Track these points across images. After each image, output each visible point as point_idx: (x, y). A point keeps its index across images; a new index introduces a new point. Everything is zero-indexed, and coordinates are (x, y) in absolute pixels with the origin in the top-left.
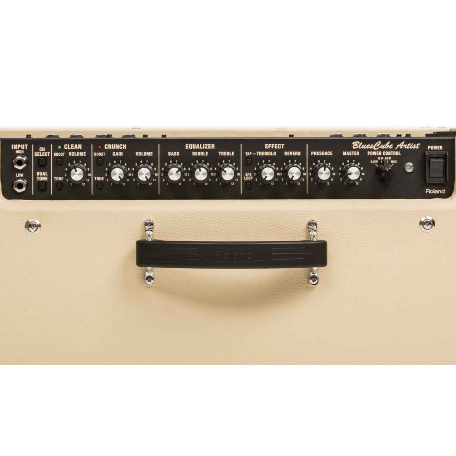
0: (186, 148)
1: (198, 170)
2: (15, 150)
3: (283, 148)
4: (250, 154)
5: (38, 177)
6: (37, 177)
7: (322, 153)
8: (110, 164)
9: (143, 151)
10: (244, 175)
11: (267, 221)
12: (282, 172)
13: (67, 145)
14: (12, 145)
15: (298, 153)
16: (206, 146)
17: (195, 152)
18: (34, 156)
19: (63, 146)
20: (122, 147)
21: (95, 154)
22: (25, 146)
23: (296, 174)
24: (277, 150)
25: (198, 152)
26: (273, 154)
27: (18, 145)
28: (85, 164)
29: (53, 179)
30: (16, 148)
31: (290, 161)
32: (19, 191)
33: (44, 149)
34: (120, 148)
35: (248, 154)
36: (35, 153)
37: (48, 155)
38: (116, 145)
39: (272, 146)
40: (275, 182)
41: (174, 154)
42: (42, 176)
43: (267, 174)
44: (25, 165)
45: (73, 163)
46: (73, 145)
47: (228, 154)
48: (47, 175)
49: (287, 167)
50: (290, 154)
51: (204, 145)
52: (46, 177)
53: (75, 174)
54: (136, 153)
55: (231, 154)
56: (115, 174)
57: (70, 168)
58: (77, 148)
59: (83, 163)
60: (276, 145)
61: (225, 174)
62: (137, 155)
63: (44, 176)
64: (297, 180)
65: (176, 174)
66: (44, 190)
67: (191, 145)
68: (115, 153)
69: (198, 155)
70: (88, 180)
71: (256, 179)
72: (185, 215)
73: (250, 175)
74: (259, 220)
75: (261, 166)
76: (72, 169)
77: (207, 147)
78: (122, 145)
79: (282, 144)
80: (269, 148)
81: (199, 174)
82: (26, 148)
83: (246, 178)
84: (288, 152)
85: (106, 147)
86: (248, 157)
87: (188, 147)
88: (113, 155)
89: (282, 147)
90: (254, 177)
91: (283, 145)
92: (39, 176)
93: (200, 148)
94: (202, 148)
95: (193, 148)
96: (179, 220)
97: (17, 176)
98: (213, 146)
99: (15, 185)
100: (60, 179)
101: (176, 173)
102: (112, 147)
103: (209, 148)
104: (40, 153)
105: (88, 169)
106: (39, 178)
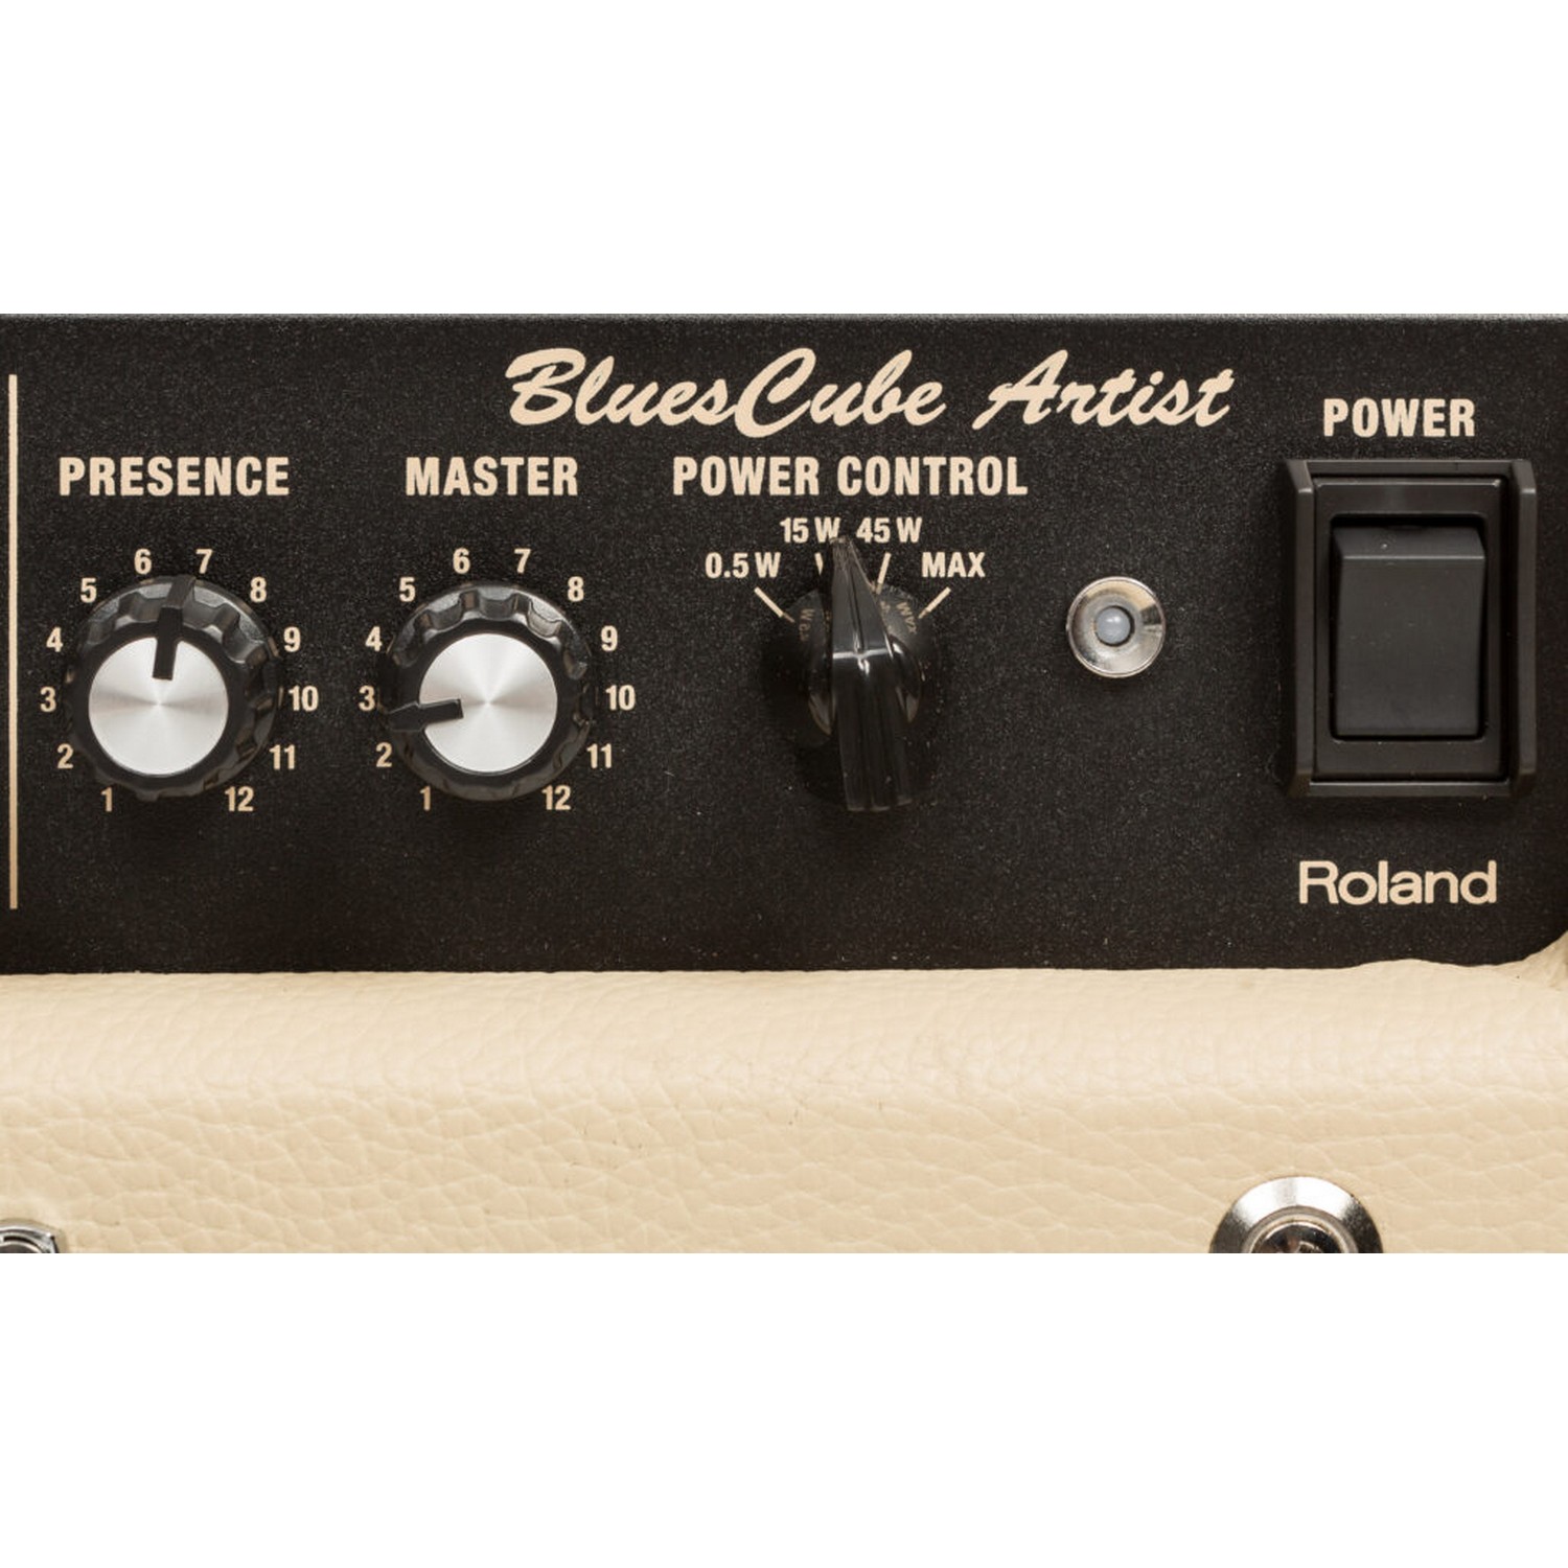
7: (173, 473)
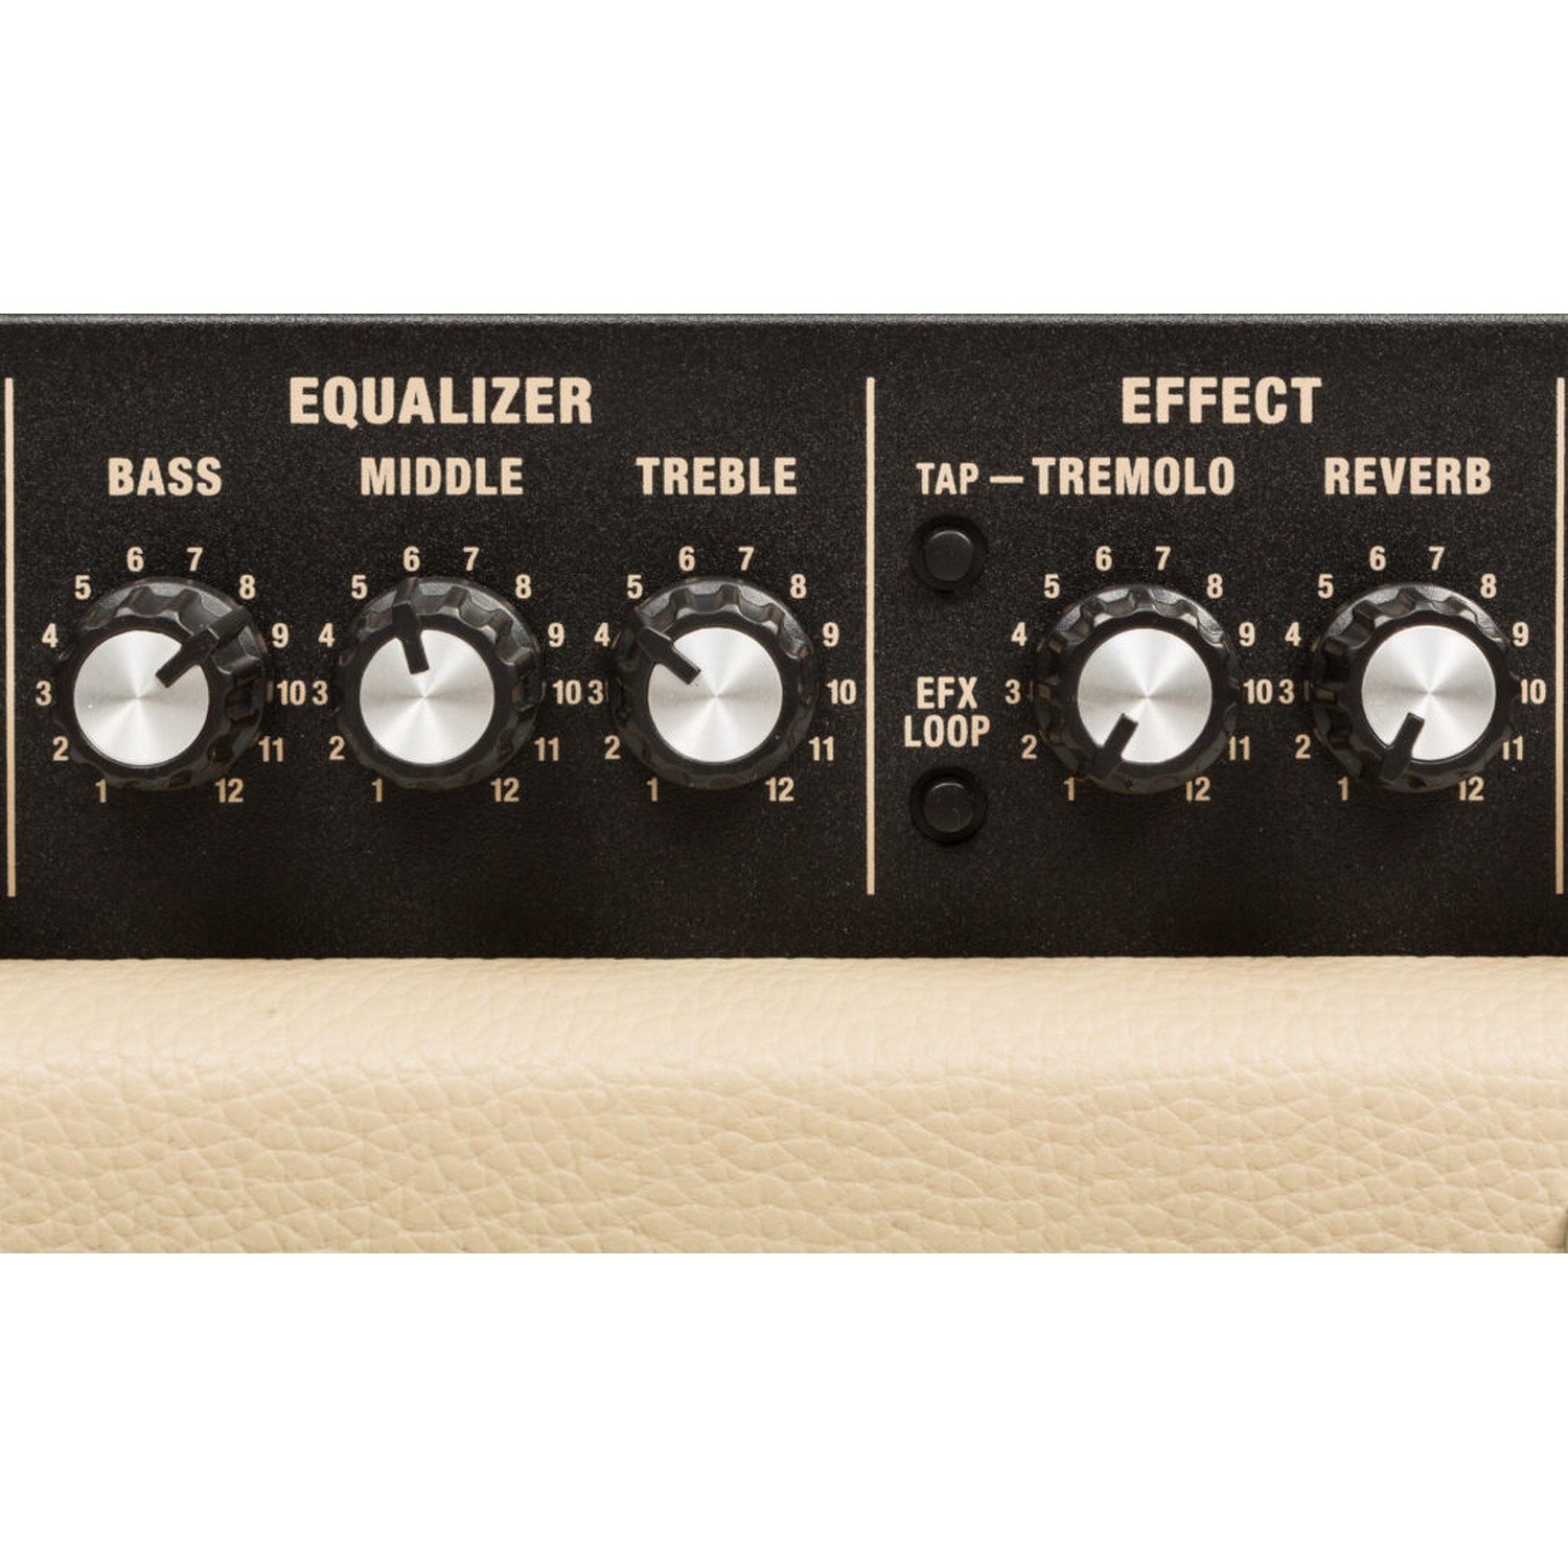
0: (298, 416)
1: (394, 649)
3: (1306, 415)
4: (965, 480)
10: (896, 701)
11: (1131, 1207)
12: (1298, 664)
15: (1462, 476)
16: (505, 400)
17: (388, 463)
23: (1444, 693)
24: (1248, 443)
25: (422, 463)
26: (1201, 478)
31: (1377, 558)
35: (945, 483)
39: (1198, 402)
40: (1221, 771)
41: (167, 479)
43: (1134, 696)
47: (734, 476)
49: (1345, 617)
50: (1378, 482)
51: (479, 384)
55: (767, 477)
60: (1230, 384)
61: (680, 701)
64: (1460, 764)
65: (146, 698)
67: (347, 384)
69: (422, 490)
71: (1030, 741)
72: (252, 1135)
73: (968, 698)
74: (1047, 1189)
75: (1075, 613)
77: (518, 405)
79: (1296, 382)
80: (1163, 417)
81: (409, 696)
83: (918, 734)
84: (1361, 462)
86: (947, 513)
87: (318, 408)
89: (1294, 411)
90: (1007, 724)
91: (1307, 385)
93: (437, 414)
94: (462, 418)
95: (371, 416)
96: (182, 1190)
98: (576, 397)
101: (154, 684)
103: (534, 417)
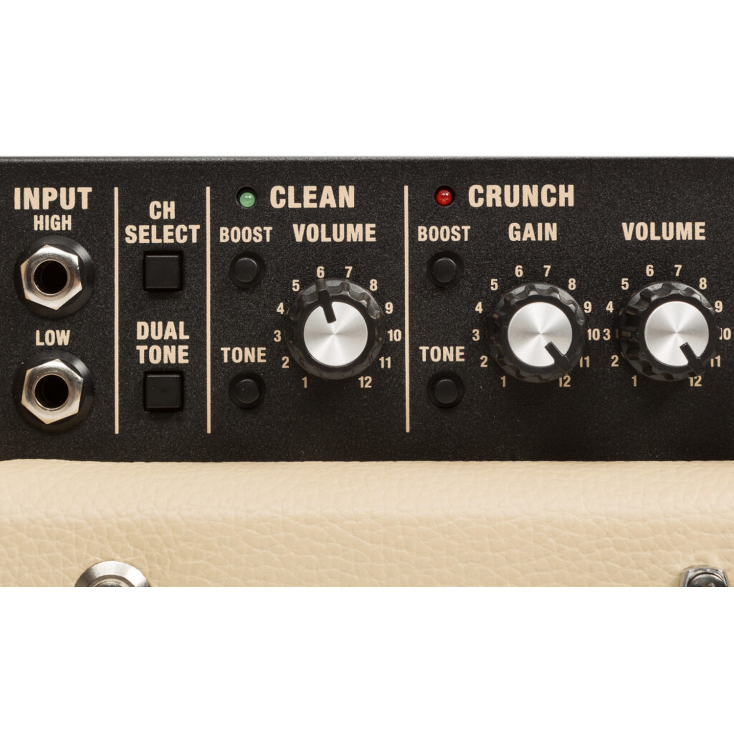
2: (32, 212)
5: (142, 349)
6: (138, 347)
8: (493, 282)
9: (657, 218)
13: (282, 191)
14: (17, 191)
18: (122, 243)
19: (262, 196)
20: (554, 200)
21: (423, 234)
22: (78, 196)
27: (46, 190)
28: (374, 284)
29: (217, 355)
30: (36, 206)
32: (48, 416)
33: (170, 209)
34: (545, 203)
36: (128, 229)
37: (190, 237)
38: (526, 188)
42: (161, 343)
44: (78, 288)
45: (314, 279)
46: (314, 188)
48: (187, 337)
52: (181, 348)
53: (324, 334)
54: (624, 225)
56: (530, 333)
57: (300, 301)
58: (333, 205)
59: (361, 279)
62: (628, 236)
63: (171, 342)
66: (173, 411)
68: (518, 226)
70: (386, 362)
76: (312, 308)
78: (553, 190)
82: (85, 206)
85: (477, 196)
88: (512, 238)
92: (149, 342)
97: (39, 343)
99: (30, 387)
100: (252, 355)
102: (502, 196)
104: (154, 228)
105: (389, 308)
106: (147, 353)
